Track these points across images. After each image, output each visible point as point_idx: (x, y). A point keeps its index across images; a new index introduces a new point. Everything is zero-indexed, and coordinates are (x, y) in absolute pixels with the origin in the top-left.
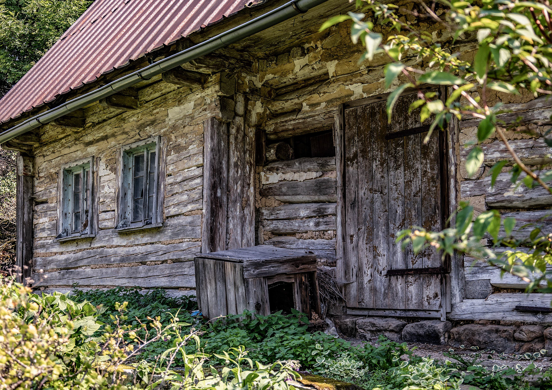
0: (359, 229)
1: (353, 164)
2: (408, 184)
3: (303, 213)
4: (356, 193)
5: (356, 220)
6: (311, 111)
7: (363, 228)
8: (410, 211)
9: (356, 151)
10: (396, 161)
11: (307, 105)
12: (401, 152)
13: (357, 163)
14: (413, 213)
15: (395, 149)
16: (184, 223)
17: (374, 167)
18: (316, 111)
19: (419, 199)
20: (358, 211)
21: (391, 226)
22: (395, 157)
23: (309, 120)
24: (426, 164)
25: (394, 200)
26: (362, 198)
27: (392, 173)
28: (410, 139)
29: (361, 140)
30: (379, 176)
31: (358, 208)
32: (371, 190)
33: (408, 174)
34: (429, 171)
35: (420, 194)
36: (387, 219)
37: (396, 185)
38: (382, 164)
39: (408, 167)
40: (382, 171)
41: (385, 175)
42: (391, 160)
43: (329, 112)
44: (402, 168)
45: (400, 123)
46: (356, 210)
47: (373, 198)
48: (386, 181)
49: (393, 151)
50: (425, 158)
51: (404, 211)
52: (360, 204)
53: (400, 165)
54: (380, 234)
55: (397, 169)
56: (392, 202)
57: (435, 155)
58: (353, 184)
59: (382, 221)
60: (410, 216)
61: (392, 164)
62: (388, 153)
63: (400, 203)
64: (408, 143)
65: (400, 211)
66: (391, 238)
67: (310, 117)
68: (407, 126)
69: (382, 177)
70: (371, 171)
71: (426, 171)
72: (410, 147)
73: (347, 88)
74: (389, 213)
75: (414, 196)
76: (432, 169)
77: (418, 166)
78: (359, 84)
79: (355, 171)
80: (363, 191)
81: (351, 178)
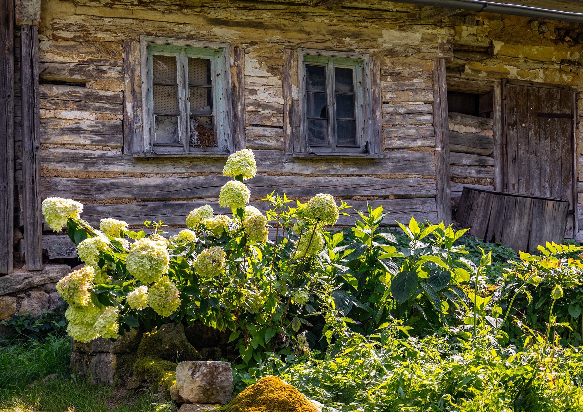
0: (519, 180)
1: (513, 129)
2: (553, 151)
3: (465, 161)
4: (517, 151)
5: (516, 173)
6: (474, 76)
7: (523, 179)
8: (554, 170)
9: (516, 120)
10: (545, 134)
11: (470, 68)
12: (548, 129)
13: (517, 129)
14: (557, 173)
15: (545, 125)
16: (411, 158)
17: (530, 135)
18: (478, 77)
19: (560, 163)
20: (518, 166)
21: (543, 179)
22: (545, 131)
23: (472, 82)
24: (564, 140)
25: (544, 161)
26: (521, 156)
27: (543, 142)
28: (554, 121)
29: (520, 112)
30: (534, 142)
31: (518, 163)
32: (528, 151)
33: (553, 145)
34: (566, 145)
35: (560, 160)
36: (540, 174)
37: (546, 151)
38: (536, 134)
39: (553, 140)
40: (536, 139)
41: (538, 142)
42: (542, 132)
43: (491, 81)
44: (549, 140)
45: (548, 107)
46: (517, 165)
47: (529, 158)
48: (538, 147)
49: (543, 126)
50: (563, 136)
51: (551, 171)
52: (519, 161)
53: (548, 137)
54: (535, 184)
55: (546, 140)
56: (543, 163)
57: (569, 135)
58: (514, 144)
59: (536, 175)
60: (554, 174)
61: (542, 136)
62: (540, 126)
63: (548, 164)
64: (553, 123)
65: (548, 170)
66: (542, 189)
67: (473, 80)
68: (553, 111)
69: (536, 143)
70: (528, 137)
71: (564, 145)
72: (554, 126)
73: (505, 67)
74: (541, 169)
75: (557, 161)
76: (568, 144)
77: (559, 140)
78: (515, 67)
79: (515, 135)
80: (522, 151)
81: (512, 140)
